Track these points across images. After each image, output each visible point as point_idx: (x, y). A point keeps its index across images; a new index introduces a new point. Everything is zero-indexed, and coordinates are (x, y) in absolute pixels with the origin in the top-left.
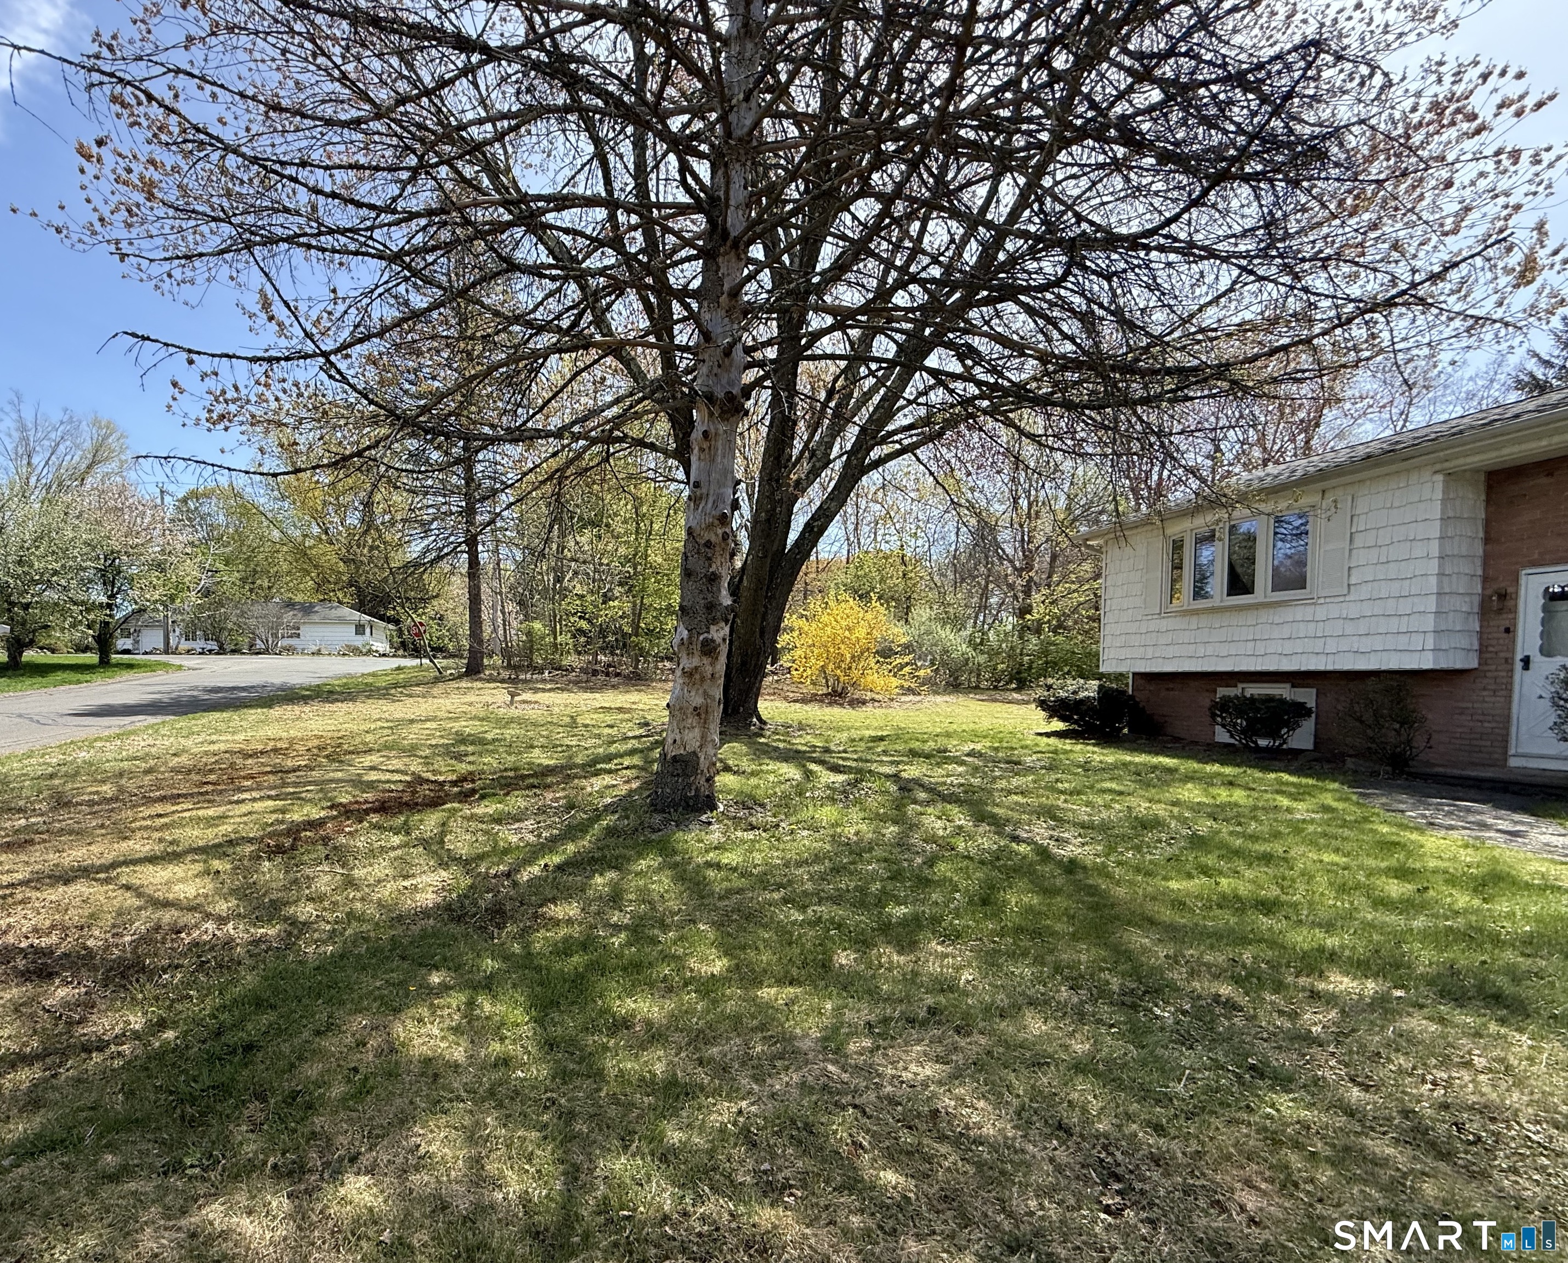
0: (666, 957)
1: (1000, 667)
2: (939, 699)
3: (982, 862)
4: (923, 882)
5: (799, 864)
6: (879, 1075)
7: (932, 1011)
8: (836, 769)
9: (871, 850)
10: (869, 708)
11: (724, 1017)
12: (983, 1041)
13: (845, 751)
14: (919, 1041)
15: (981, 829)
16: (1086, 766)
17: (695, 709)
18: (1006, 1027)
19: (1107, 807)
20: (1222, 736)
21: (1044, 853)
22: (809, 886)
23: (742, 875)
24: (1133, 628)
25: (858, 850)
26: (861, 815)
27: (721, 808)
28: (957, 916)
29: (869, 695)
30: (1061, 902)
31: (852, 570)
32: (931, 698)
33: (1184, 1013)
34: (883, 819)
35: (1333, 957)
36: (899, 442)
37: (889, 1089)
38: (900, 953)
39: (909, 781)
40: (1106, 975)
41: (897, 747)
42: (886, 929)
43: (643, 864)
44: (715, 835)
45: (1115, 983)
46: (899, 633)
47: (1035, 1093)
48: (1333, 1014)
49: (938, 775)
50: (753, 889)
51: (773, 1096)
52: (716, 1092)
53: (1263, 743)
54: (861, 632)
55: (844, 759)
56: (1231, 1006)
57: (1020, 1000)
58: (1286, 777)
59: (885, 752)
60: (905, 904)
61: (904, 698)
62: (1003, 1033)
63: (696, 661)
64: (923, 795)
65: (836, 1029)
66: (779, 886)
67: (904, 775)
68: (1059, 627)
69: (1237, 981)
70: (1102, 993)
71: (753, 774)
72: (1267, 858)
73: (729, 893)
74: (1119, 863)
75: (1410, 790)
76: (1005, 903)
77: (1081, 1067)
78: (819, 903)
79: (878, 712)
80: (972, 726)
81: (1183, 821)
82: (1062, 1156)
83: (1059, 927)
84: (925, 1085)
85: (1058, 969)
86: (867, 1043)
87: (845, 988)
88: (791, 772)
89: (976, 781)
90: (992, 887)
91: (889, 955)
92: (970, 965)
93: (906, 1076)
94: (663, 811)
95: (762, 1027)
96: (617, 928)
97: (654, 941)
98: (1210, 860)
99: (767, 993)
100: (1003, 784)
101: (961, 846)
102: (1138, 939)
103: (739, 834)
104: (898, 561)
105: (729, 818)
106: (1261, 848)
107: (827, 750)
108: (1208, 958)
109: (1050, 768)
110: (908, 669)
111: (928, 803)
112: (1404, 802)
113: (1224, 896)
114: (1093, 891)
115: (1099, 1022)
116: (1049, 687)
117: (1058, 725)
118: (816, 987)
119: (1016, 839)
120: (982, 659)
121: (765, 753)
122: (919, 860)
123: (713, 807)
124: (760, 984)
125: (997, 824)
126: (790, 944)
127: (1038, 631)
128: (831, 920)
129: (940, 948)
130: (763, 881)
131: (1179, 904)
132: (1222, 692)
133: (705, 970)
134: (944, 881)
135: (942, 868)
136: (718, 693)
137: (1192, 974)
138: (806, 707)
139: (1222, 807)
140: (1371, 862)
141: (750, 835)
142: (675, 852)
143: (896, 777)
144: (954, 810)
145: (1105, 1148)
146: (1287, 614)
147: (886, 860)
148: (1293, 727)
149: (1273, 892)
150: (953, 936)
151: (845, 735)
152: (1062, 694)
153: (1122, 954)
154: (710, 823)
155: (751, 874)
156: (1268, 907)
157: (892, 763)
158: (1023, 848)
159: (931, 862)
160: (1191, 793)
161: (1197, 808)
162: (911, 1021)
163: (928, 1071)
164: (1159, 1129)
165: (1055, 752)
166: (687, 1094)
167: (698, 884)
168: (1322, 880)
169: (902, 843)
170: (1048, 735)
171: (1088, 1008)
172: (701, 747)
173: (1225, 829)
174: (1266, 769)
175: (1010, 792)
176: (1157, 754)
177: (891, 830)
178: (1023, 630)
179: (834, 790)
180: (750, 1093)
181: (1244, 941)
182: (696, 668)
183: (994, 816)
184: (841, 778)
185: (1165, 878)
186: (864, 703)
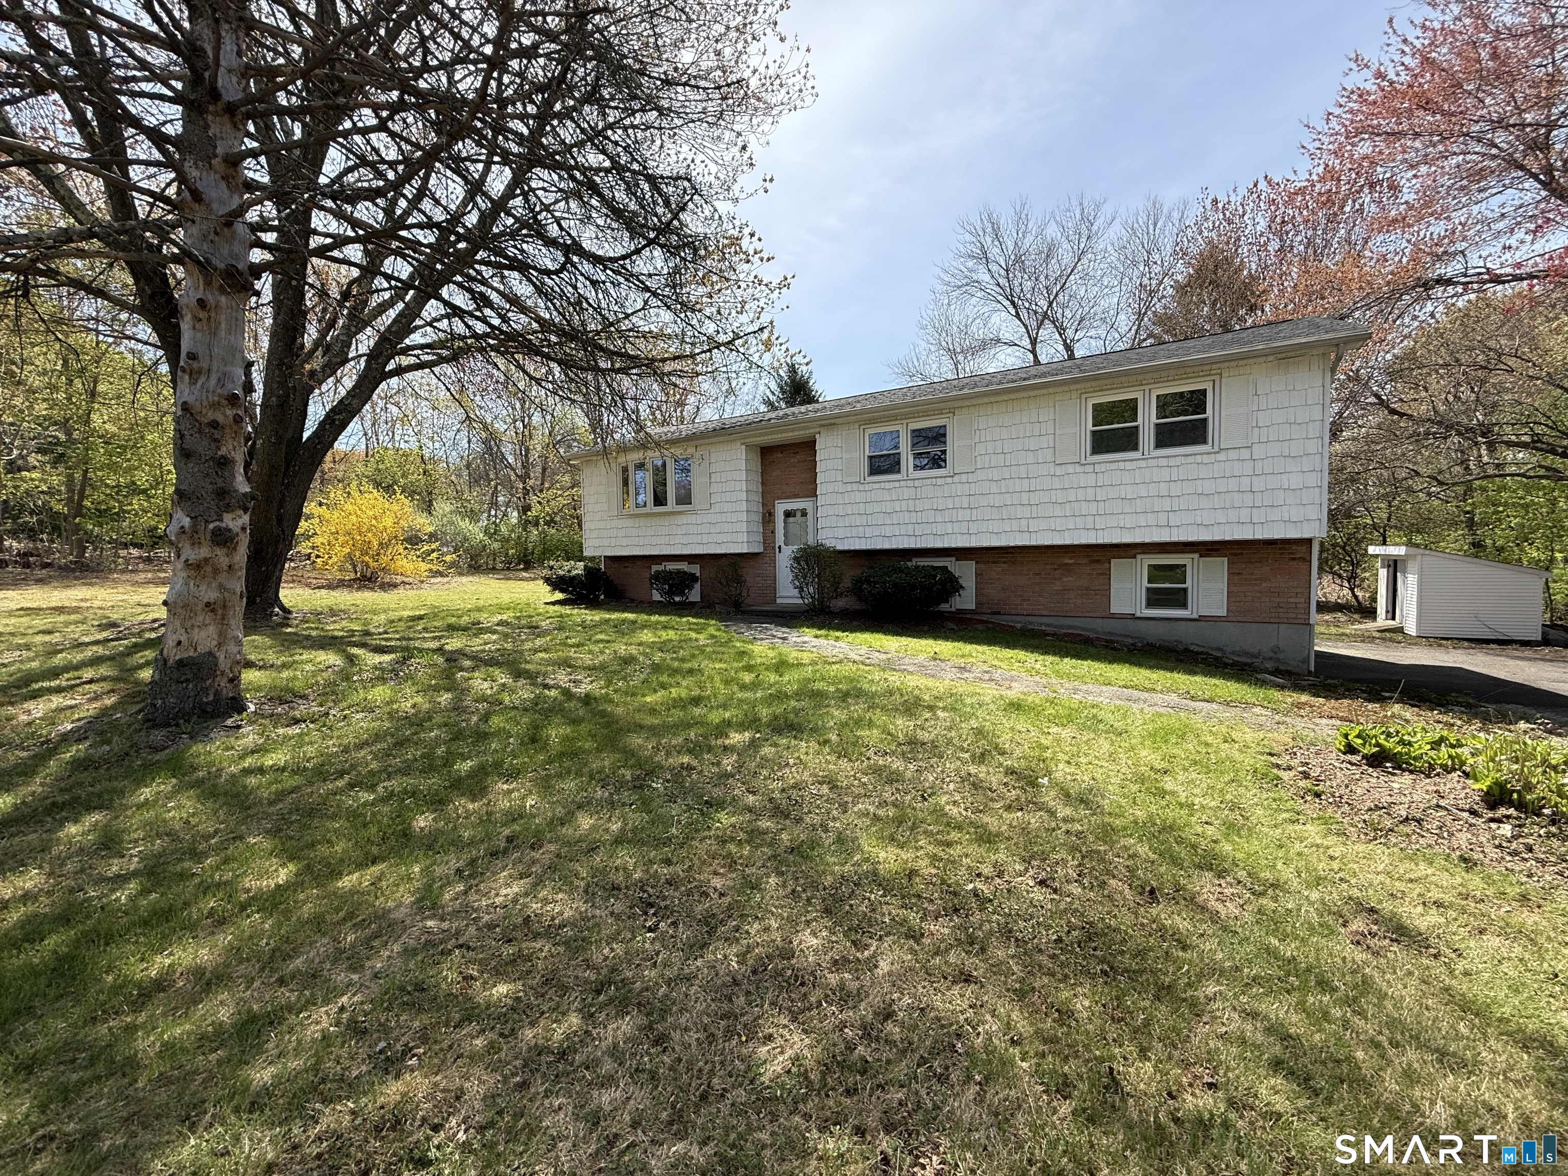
0: (206, 889)
1: (511, 552)
2: (464, 579)
3: (525, 710)
4: (482, 736)
5: (360, 746)
6: (475, 911)
7: (510, 840)
8: (380, 650)
9: (430, 718)
10: (401, 591)
11: (302, 923)
12: (552, 847)
13: (386, 632)
14: (504, 868)
15: (519, 684)
16: (583, 625)
17: (208, 604)
18: (566, 831)
19: (602, 652)
20: (656, 596)
21: (567, 693)
22: (374, 765)
23: (294, 772)
24: (602, 525)
25: (418, 721)
26: (414, 689)
27: (252, 708)
28: (515, 757)
29: (399, 579)
30: (584, 728)
31: (372, 464)
32: (458, 578)
33: (668, 781)
34: (437, 689)
35: (728, 723)
36: (417, 356)
37: (487, 918)
38: (473, 801)
39: (453, 652)
40: (622, 771)
41: (436, 624)
42: (458, 785)
43: (146, 793)
44: (249, 737)
45: (628, 774)
46: (424, 523)
47: (595, 872)
48: (735, 757)
49: (476, 644)
50: (311, 783)
51: (376, 976)
52: (311, 1003)
53: (677, 599)
54: (388, 522)
55: (387, 640)
56: (690, 768)
57: (573, 807)
58: (691, 619)
59: (425, 629)
60: (470, 758)
61: (433, 580)
62: (565, 836)
63: (204, 552)
64: (467, 663)
65: (428, 887)
66: (341, 774)
67: (447, 647)
68: (550, 523)
69: (690, 751)
70: (621, 785)
71: (284, 666)
72: (691, 672)
73: (280, 796)
74: (616, 691)
75: (744, 621)
76: (548, 737)
77: (618, 841)
78: (389, 778)
79: (411, 593)
80: (495, 601)
81: (645, 655)
82: (619, 907)
83: (587, 745)
84: (515, 901)
85: (592, 778)
86: (460, 887)
87: (430, 847)
88: (331, 658)
89: (509, 646)
90: (536, 728)
91: (464, 805)
92: (531, 792)
93: (499, 900)
94: (166, 725)
95: (350, 916)
96: (121, 880)
97: (184, 876)
98: (664, 678)
99: (347, 882)
100: (528, 645)
101: (507, 700)
102: (636, 741)
103: (281, 731)
104: (419, 460)
105: (263, 717)
106: (687, 666)
107: (367, 633)
108: (674, 742)
109: (560, 629)
110: (435, 555)
111: (473, 669)
112: (743, 627)
113: (674, 700)
114: (603, 714)
115: (624, 804)
116: (551, 568)
117: (559, 596)
118: (401, 858)
119: (546, 686)
120: (496, 545)
121: (295, 642)
122: (475, 718)
123: (242, 709)
124: (339, 875)
125: (531, 677)
126: (365, 825)
127: (537, 524)
128: (405, 791)
129: (505, 787)
130: (321, 773)
131: (653, 711)
132: (655, 568)
133: (268, 884)
134: (500, 731)
135: (496, 721)
136: (238, 585)
137: (668, 754)
138: (333, 593)
139: (664, 642)
140: (735, 665)
141: (296, 730)
142: (195, 769)
143: (440, 650)
144: (496, 672)
145: (642, 889)
146: (684, 519)
147: (446, 725)
148: (691, 588)
149: (696, 692)
150: (513, 775)
151: (383, 617)
152: (561, 573)
153: (629, 754)
154: (239, 727)
155: (305, 769)
156: (696, 701)
157: (434, 638)
158: (553, 693)
159: (486, 718)
160: (647, 636)
161: (652, 645)
162: (494, 854)
163: (516, 889)
164: (668, 862)
165: (561, 616)
166: (271, 1023)
167: (237, 795)
168: (717, 679)
169: (457, 708)
170: (554, 603)
171: (616, 797)
172: (219, 645)
173: (668, 656)
174: (681, 616)
175: (536, 651)
176: (624, 611)
177: (445, 698)
178: (525, 524)
179: (383, 670)
180: (350, 984)
181: (689, 726)
182: (206, 560)
183: (527, 672)
184: (387, 658)
185: (644, 696)
186: (395, 586)
